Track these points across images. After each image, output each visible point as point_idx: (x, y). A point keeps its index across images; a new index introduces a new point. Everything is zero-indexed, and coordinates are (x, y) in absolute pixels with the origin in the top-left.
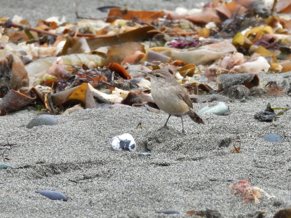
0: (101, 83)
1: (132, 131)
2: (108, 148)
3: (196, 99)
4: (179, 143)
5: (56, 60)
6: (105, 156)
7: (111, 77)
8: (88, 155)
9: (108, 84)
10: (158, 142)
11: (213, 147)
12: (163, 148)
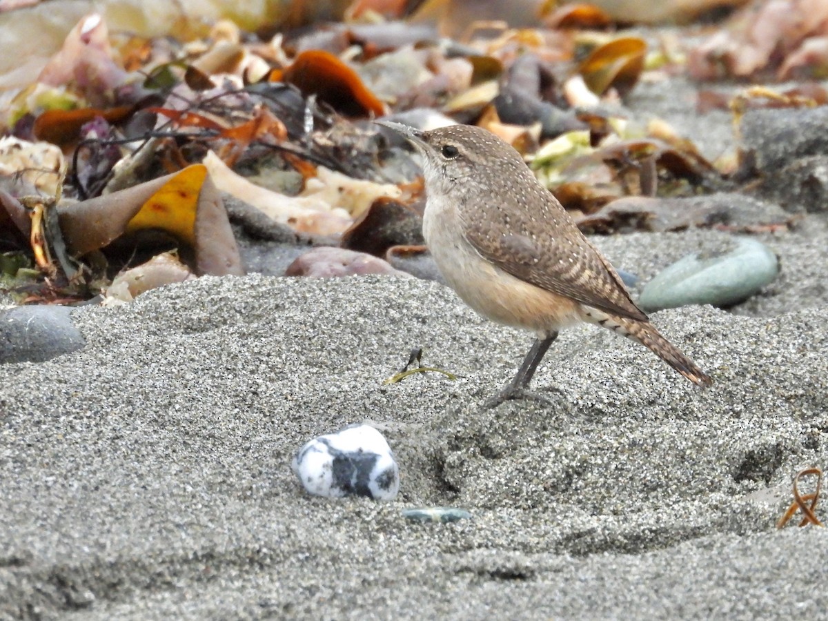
0: (262, 148)
1: (383, 392)
2: (287, 484)
3: (647, 214)
4: (574, 464)
5: (81, 28)
6: (274, 526)
7: (301, 117)
8: (204, 519)
9: (291, 152)
10: (490, 453)
11: (709, 483)
12: (510, 480)
